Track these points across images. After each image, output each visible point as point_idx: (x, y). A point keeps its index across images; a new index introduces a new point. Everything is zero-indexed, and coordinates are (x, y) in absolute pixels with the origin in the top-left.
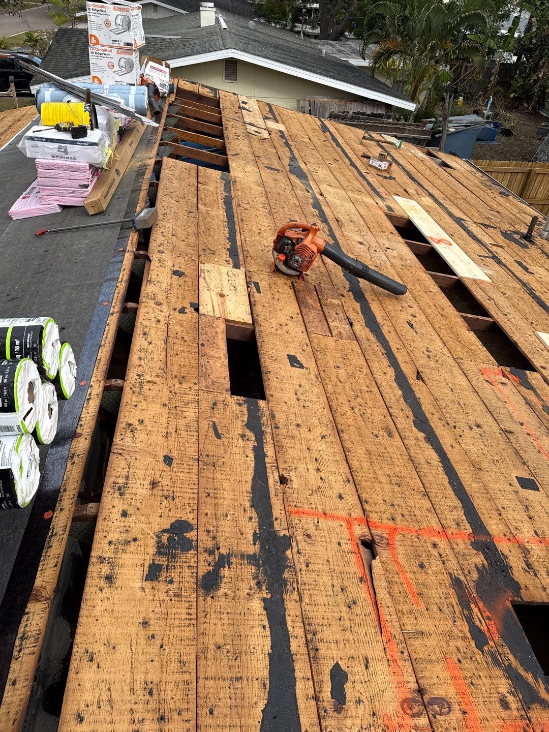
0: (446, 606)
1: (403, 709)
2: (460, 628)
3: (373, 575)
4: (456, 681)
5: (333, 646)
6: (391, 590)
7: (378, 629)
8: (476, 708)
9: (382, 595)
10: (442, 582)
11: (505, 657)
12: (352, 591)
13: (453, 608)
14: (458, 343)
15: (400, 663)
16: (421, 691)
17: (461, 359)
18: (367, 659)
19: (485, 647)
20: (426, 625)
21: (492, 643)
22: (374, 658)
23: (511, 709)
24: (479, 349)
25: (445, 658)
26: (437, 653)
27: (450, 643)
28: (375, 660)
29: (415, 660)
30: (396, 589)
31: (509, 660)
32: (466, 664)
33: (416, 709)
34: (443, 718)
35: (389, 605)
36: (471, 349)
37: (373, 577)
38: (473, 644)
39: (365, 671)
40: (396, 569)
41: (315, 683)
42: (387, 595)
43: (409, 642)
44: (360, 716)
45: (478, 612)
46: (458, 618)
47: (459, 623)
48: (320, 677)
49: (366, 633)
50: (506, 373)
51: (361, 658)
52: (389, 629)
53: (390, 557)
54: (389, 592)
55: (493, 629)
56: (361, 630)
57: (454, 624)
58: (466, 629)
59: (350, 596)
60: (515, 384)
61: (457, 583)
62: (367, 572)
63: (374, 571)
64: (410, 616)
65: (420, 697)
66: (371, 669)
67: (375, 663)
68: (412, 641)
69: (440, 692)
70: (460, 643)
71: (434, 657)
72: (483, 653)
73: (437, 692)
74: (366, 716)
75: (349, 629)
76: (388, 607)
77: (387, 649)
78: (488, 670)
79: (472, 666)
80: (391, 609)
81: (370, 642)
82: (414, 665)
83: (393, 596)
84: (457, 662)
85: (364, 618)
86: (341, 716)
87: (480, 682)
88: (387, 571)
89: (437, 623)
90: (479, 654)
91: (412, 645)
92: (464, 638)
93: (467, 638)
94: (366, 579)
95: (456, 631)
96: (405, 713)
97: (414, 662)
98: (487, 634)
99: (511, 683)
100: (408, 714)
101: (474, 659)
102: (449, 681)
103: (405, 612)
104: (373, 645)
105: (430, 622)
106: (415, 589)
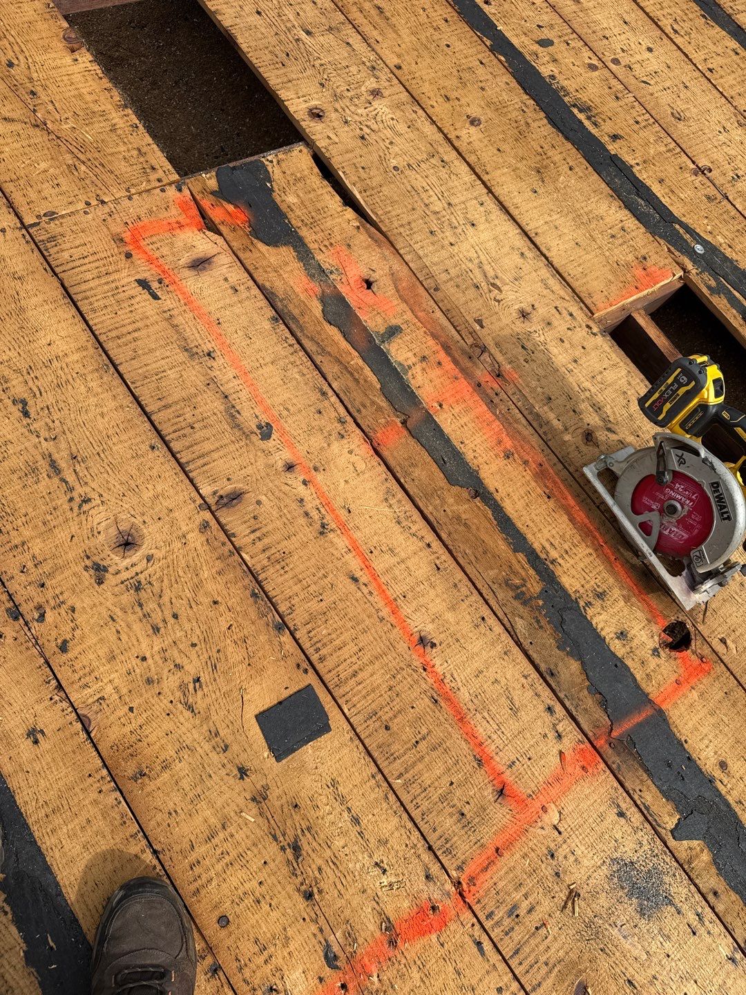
14: (38, 137)
17: (51, 215)
24: (113, 129)
36: (83, 147)
50: (206, 203)
60: (235, 244)
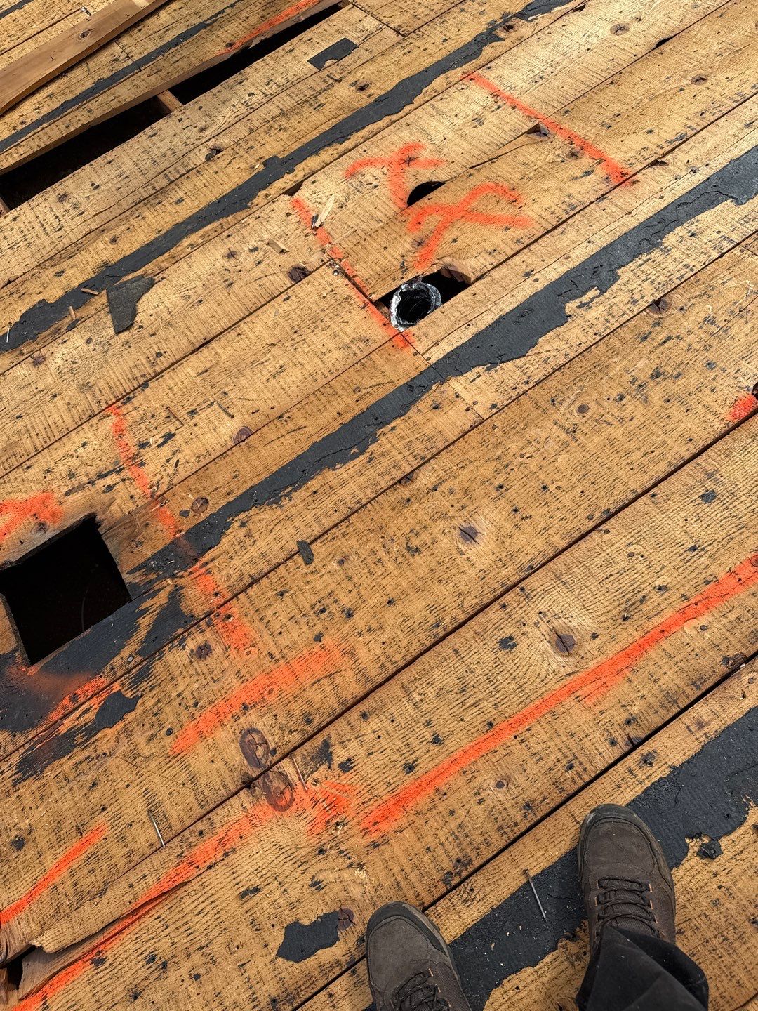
0: (83, 777)
1: (289, 805)
2: (112, 743)
3: (78, 940)
4: (204, 730)
5: (251, 972)
6: (95, 891)
7: (180, 893)
8: (230, 692)
9: (113, 905)
10: (37, 795)
11: (129, 663)
12: (129, 974)
13: (80, 763)
15: (221, 832)
16: (248, 784)
18: (243, 895)
19: (127, 696)
20: (134, 805)
21: (116, 687)
22: (235, 882)
23: (206, 641)
25: (176, 757)
26: (175, 772)
27: (147, 754)
28: (238, 880)
29: (202, 807)
30: (88, 881)
31: (131, 655)
32: (169, 720)
33: (278, 784)
34: (269, 738)
35: (126, 885)
37: (81, 938)
38: (130, 716)
39: (265, 891)
40: (45, 895)
41: (330, 979)
42: (108, 895)
43: (179, 827)
44: (336, 874)
45: (70, 718)
46: (95, 751)
47: (104, 747)
48: (316, 973)
49: (199, 913)
51: (246, 907)
52: (172, 872)
53: (23, 915)
54: (102, 893)
55: (90, 688)
56: (197, 927)
57: (111, 755)
58: (110, 733)
59: (143, 973)
61: (29, 767)
62: (76, 954)
63: (68, 939)
64: (130, 839)
65: (256, 782)
66: (256, 881)
67: (242, 877)
68: (174, 820)
69: (234, 751)
70: (140, 739)
71: (183, 776)
72: (137, 698)
73: (236, 757)
74: (331, 865)
75: (208, 951)
76: (131, 886)
77: (208, 864)
78: (163, 685)
79: (168, 709)
80: (133, 880)
81: (211, 899)
82: (212, 806)
83: (106, 883)
84: (173, 736)
85: (173, 927)
86: (353, 909)
87: (187, 693)
88: (57, 912)
89: (121, 785)
90: (144, 703)
91: (181, 820)
92: (127, 732)
93: (125, 729)
94: (92, 950)
95: (121, 749)
96: (292, 800)
97: (207, 808)
98: (104, 696)
99: (167, 647)
100: (292, 795)
101: (155, 710)
102: (210, 742)
103: (126, 850)
104: (213, 891)
105: (125, 798)
106: (74, 843)
